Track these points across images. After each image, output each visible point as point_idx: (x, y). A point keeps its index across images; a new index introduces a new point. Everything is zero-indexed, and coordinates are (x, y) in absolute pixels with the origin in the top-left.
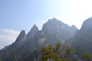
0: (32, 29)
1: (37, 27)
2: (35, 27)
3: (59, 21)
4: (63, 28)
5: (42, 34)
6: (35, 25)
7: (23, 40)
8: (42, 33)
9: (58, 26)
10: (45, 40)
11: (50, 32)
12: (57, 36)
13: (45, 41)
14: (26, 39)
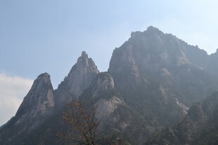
0: (74, 68)
1: (90, 60)
2: (84, 62)
3: (169, 37)
4: (183, 59)
5: (109, 86)
6: (84, 55)
7: (43, 108)
8: (110, 80)
9: (165, 56)
10: (120, 106)
11: (137, 75)
12: (163, 90)
13: (119, 111)
14: (52, 105)
